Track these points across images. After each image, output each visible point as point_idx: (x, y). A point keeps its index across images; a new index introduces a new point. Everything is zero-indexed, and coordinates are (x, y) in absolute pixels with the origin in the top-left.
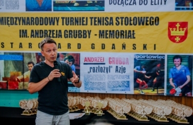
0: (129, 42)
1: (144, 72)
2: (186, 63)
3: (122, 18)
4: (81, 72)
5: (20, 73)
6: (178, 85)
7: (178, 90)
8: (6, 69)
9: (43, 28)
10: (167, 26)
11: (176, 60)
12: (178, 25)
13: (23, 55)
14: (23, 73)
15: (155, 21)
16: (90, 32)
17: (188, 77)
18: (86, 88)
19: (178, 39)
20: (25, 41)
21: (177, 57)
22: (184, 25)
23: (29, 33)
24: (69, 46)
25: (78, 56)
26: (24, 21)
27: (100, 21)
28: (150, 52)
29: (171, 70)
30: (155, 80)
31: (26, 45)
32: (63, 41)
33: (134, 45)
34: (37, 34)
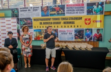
0: (73, 25)
1: (78, 34)
2: (90, 31)
3: (71, 18)
4: (59, 34)
6: (88, 38)
7: (88, 39)
8: (36, 34)
9: (47, 21)
10: (84, 20)
11: (87, 30)
12: (88, 20)
13: (41, 30)
14: (41, 35)
15: (81, 18)
16: (61, 22)
17: (91, 35)
18: (60, 39)
19: (88, 24)
20: (41, 26)
21: (87, 29)
22: (89, 19)
23: (43, 23)
24: (55, 27)
25: (57, 29)
26: (41, 20)
27: (64, 19)
28: (79, 28)
29: (86, 33)
30: (81, 36)
31: (42, 27)
32: (53, 25)
33: (74, 26)
34: (45, 23)
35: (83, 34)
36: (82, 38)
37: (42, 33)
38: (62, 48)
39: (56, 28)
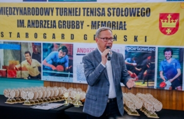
0: (120, 33)
1: (135, 64)
2: (177, 56)
3: (114, 9)
4: (74, 63)
5: (18, 62)
6: (168, 78)
7: (168, 84)
8: (5, 57)
9: (39, 18)
10: (158, 17)
11: (167, 52)
12: (169, 17)
13: (20, 44)
14: (20, 62)
15: (147, 12)
16: (82, 23)
17: (179, 70)
18: (78, 79)
19: (169, 31)
20: (23, 31)
21: (167, 49)
22: (175, 16)
23: (26, 24)
24: (63, 36)
25: (71, 46)
26: (21, 11)
27: (92, 12)
28: (141, 43)
29: (162, 63)
30: (145, 73)
31: (23, 35)
32: (58, 32)
33: (125, 36)
34: (33, 24)
35: (153, 66)
36: (150, 78)
37: (23, 55)
38: (71, 106)
39: (67, 41)
